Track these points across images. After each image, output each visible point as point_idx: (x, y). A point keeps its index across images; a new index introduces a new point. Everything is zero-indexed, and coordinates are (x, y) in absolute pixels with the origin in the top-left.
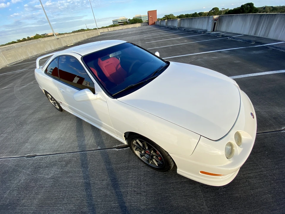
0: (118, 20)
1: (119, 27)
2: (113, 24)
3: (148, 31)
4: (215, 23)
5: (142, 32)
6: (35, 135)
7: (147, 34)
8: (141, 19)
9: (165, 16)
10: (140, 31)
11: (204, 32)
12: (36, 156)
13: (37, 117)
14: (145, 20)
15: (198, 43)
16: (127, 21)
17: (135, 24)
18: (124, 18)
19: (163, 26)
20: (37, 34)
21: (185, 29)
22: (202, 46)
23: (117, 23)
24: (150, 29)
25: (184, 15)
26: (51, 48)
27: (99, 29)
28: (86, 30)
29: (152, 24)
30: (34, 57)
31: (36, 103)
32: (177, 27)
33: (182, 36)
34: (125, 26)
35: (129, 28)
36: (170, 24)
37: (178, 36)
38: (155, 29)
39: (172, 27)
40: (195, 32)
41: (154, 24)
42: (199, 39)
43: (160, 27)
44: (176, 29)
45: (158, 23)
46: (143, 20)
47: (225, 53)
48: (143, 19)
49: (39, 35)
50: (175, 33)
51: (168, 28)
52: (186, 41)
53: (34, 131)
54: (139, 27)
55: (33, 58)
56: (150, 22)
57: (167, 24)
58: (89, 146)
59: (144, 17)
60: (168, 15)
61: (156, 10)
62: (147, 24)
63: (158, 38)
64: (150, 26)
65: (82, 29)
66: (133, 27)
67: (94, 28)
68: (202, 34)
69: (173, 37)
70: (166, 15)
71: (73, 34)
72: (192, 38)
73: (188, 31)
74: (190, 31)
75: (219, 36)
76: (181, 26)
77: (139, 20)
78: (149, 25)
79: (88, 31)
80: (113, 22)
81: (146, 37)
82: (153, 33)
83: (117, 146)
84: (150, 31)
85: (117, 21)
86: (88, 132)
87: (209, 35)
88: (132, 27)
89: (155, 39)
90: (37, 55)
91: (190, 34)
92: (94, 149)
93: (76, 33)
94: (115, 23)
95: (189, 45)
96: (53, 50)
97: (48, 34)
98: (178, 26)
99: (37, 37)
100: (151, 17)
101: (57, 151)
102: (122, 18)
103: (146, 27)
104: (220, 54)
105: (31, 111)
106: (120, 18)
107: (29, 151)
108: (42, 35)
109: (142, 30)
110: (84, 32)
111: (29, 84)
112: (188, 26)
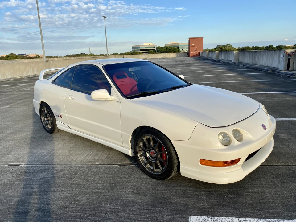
0: (141, 47)
1: (141, 55)
2: (131, 51)
3: (186, 64)
4: (289, 60)
5: (176, 64)
6: (18, 150)
7: (183, 68)
8: (178, 48)
9: (218, 46)
10: (172, 63)
11: (272, 70)
12: (21, 165)
13: (20, 136)
14: (184, 49)
15: (258, 82)
16: (156, 49)
17: (167, 54)
18: (151, 44)
19: (211, 59)
20: (11, 53)
21: (244, 65)
22: (262, 86)
23: (138, 50)
24: (190, 62)
25: (251, 47)
26: (33, 73)
27: (109, 55)
28: (87, 55)
29: (195, 56)
30: (6, 80)
31: (16, 125)
32: (233, 61)
33: (236, 73)
34: (151, 55)
35: (157, 58)
36: (222, 57)
37: (232, 72)
38: (198, 61)
39: (225, 62)
40: (259, 69)
41: (198, 56)
42: (261, 78)
43: (206, 60)
44: (231, 64)
45: (205, 55)
46: (181, 50)
47: (293, 95)
48: (181, 48)
49: (15, 55)
50: (227, 69)
51: (219, 61)
52: (240, 79)
53: (17, 147)
54: (172, 58)
55: (4, 81)
56: (192, 53)
57: (218, 56)
58: (86, 161)
59: (182, 46)
60: (223, 46)
61: (203, 38)
62: (186, 55)
63: (200, 72)
64: (191, 58)
65: (82, 54)
66: (163, 57)
67: (101, 54)
68: (268, 72)
69: (223, 73)
70: (220, 46)
71: (67, 58)
72: (251, 76)
73: (248, 68)
74: (251, 68)
75: (293, 76)
76: (240, 61)
77: (174, 49)
78: (189, 56)
79: (91, 57)
80: (133, 48)
81: (181, 70)
82: (192, 67)
83: (118, 163)
84: (189, 64)
85: (139, 48)
86: (84, 151)
87: (280, 74)
88: (161, 57)
89: (194, 74)
90: (11, 79)
91: (250, 71)
92: (91, 164)
93: (72, 58)
94: (136, 50)
95: (244, 84)
96: (35, 75)
97: (28, 55)
98: (235, 60)
99: (11, 57)
100: (193, 46)
101: (46, 163)
102: (147, 44)
103: (183, 59)
104: (284, 96)
105: (10, 131)
106: (144, 44)
107: (12, 161)
108: (19, 55)
109: (176, 61)
110: (84, 57)
111: (4, 107)
112: (251, 62)
